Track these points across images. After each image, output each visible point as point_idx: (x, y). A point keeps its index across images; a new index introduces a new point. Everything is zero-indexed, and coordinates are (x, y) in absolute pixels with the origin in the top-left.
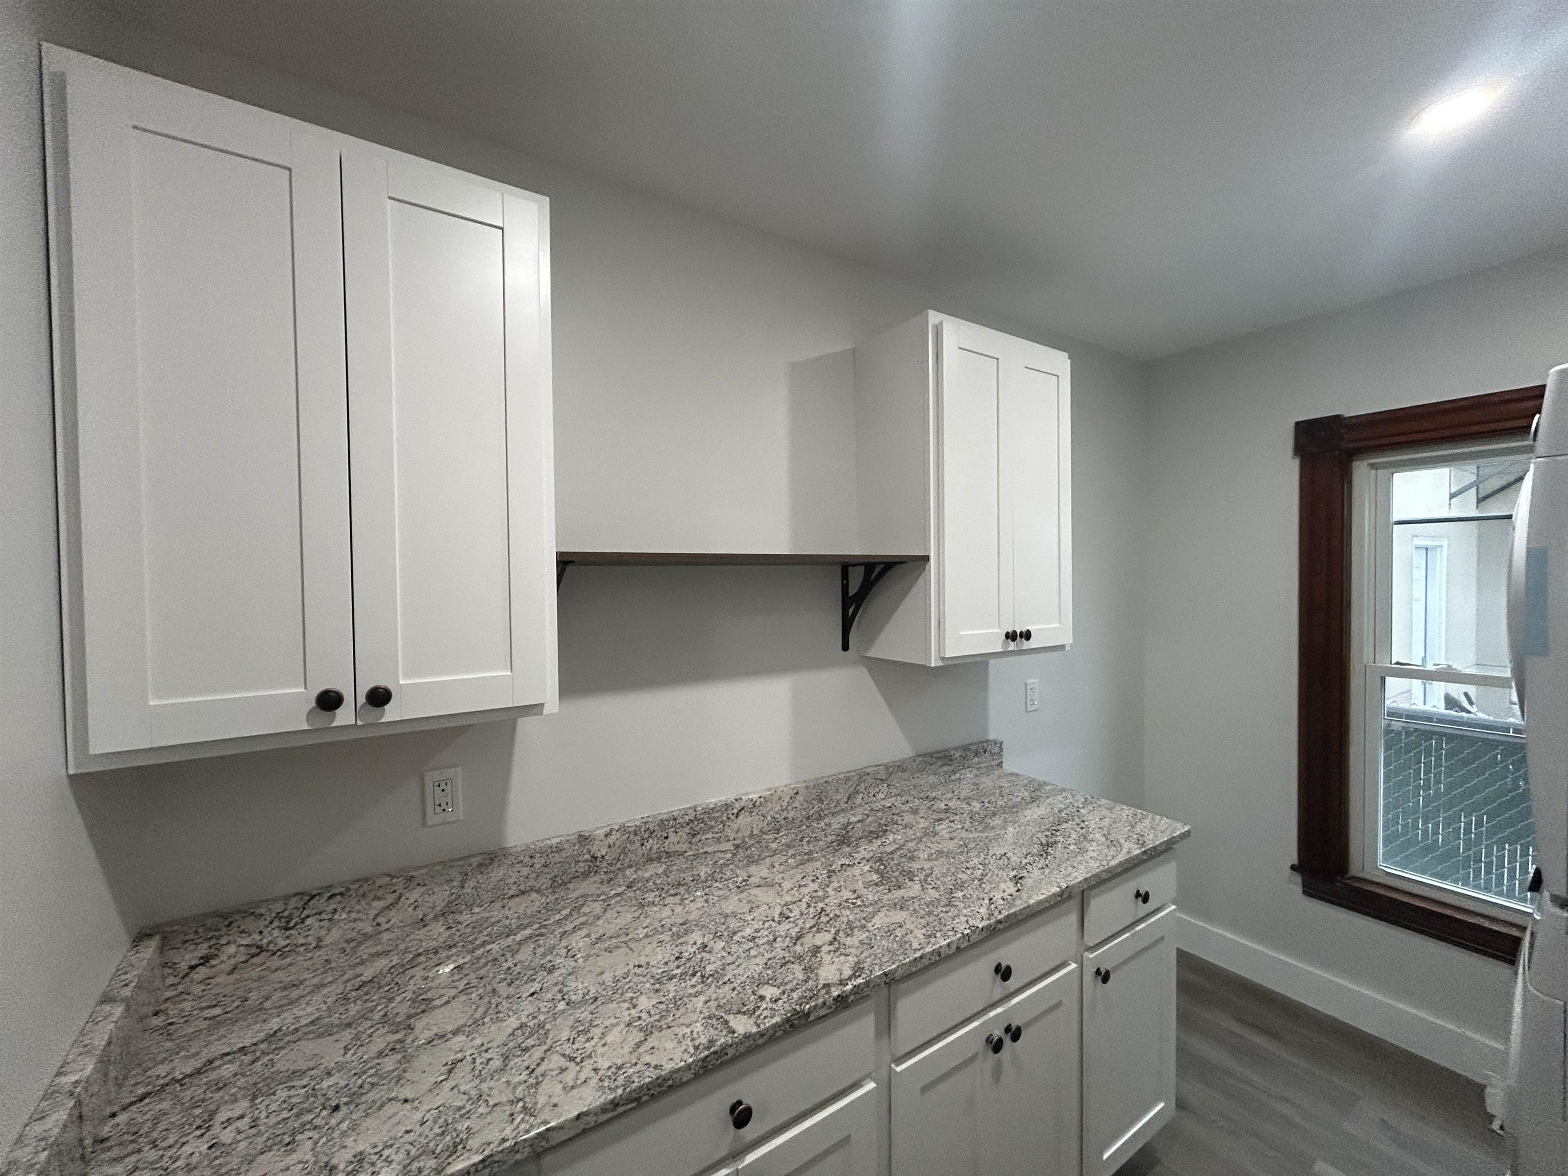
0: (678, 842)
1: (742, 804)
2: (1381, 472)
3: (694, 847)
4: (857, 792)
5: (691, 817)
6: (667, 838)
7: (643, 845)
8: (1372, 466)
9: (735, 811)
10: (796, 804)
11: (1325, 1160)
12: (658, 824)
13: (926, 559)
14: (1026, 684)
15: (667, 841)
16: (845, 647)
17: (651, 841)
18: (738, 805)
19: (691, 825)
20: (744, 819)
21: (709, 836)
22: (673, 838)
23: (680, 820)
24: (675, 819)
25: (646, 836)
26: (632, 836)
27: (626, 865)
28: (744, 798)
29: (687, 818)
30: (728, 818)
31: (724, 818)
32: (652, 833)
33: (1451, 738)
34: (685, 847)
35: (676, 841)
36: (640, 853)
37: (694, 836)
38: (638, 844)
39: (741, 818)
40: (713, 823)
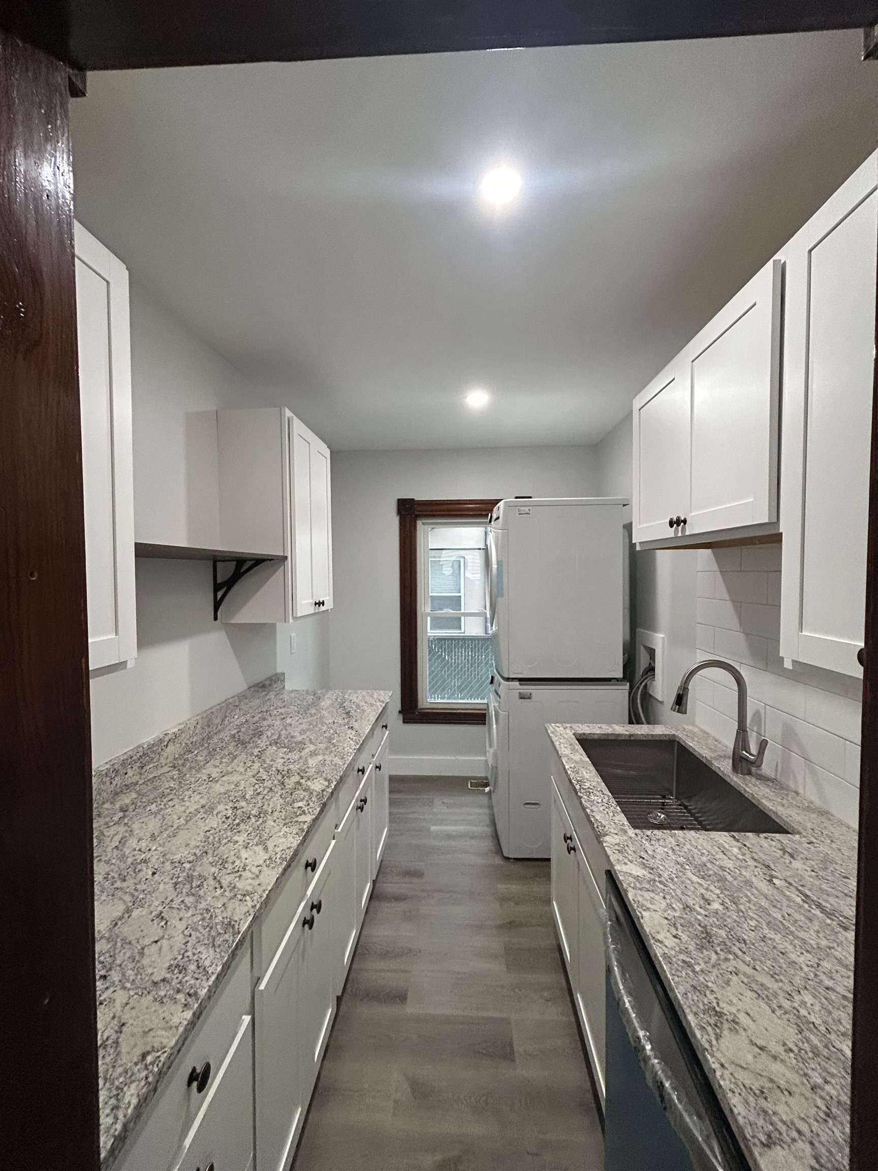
0: (133, 775)
1: (170, 737)
2: (426, 526)
3: (143, 777)
4: (226, 717)
5: (141, 754)
6: (126, 774)
7: (111, 783)
8: (423, 524)
9: (165, 743)
10: (197, 731)
11: (433, 825)
12: (121, 764)
13: (286, 558)
14: (291, 637)
15: (127, 776)
16: (216, 619)
17: (116, 779)
18: (167, 739)
19: (141, 760)
20: (170, 748)
21: (151, 766)
22: (130, 773)
23: (135, 758)
24: (131, 758)
25: (113, 776)
26: (104, 778)
27: (100, 803)
28: (170, 732)
29: (138, 755)
30: (162, 750)
31: (160, 750)
32: (117, 772)
33: (448, 640)
34: (137, 778)
35: (132, 775)
36: (109, 791)
37: (142, 767)
38: (108, 783)
39: (169, 747)
40: (153, 756)
